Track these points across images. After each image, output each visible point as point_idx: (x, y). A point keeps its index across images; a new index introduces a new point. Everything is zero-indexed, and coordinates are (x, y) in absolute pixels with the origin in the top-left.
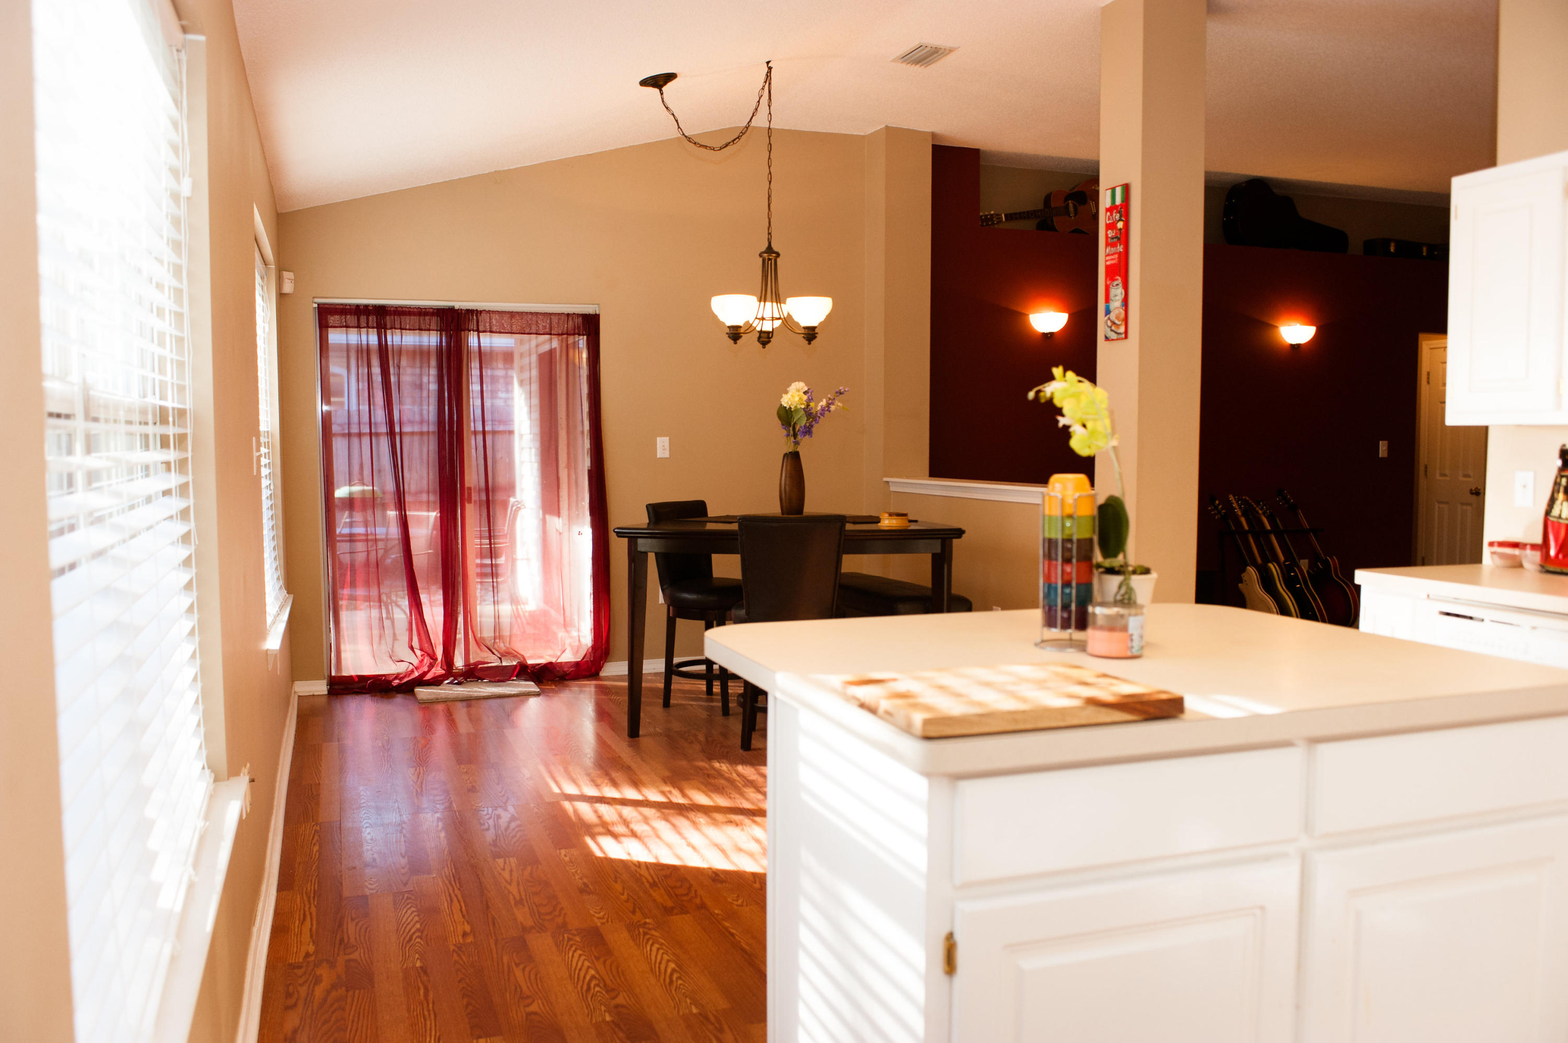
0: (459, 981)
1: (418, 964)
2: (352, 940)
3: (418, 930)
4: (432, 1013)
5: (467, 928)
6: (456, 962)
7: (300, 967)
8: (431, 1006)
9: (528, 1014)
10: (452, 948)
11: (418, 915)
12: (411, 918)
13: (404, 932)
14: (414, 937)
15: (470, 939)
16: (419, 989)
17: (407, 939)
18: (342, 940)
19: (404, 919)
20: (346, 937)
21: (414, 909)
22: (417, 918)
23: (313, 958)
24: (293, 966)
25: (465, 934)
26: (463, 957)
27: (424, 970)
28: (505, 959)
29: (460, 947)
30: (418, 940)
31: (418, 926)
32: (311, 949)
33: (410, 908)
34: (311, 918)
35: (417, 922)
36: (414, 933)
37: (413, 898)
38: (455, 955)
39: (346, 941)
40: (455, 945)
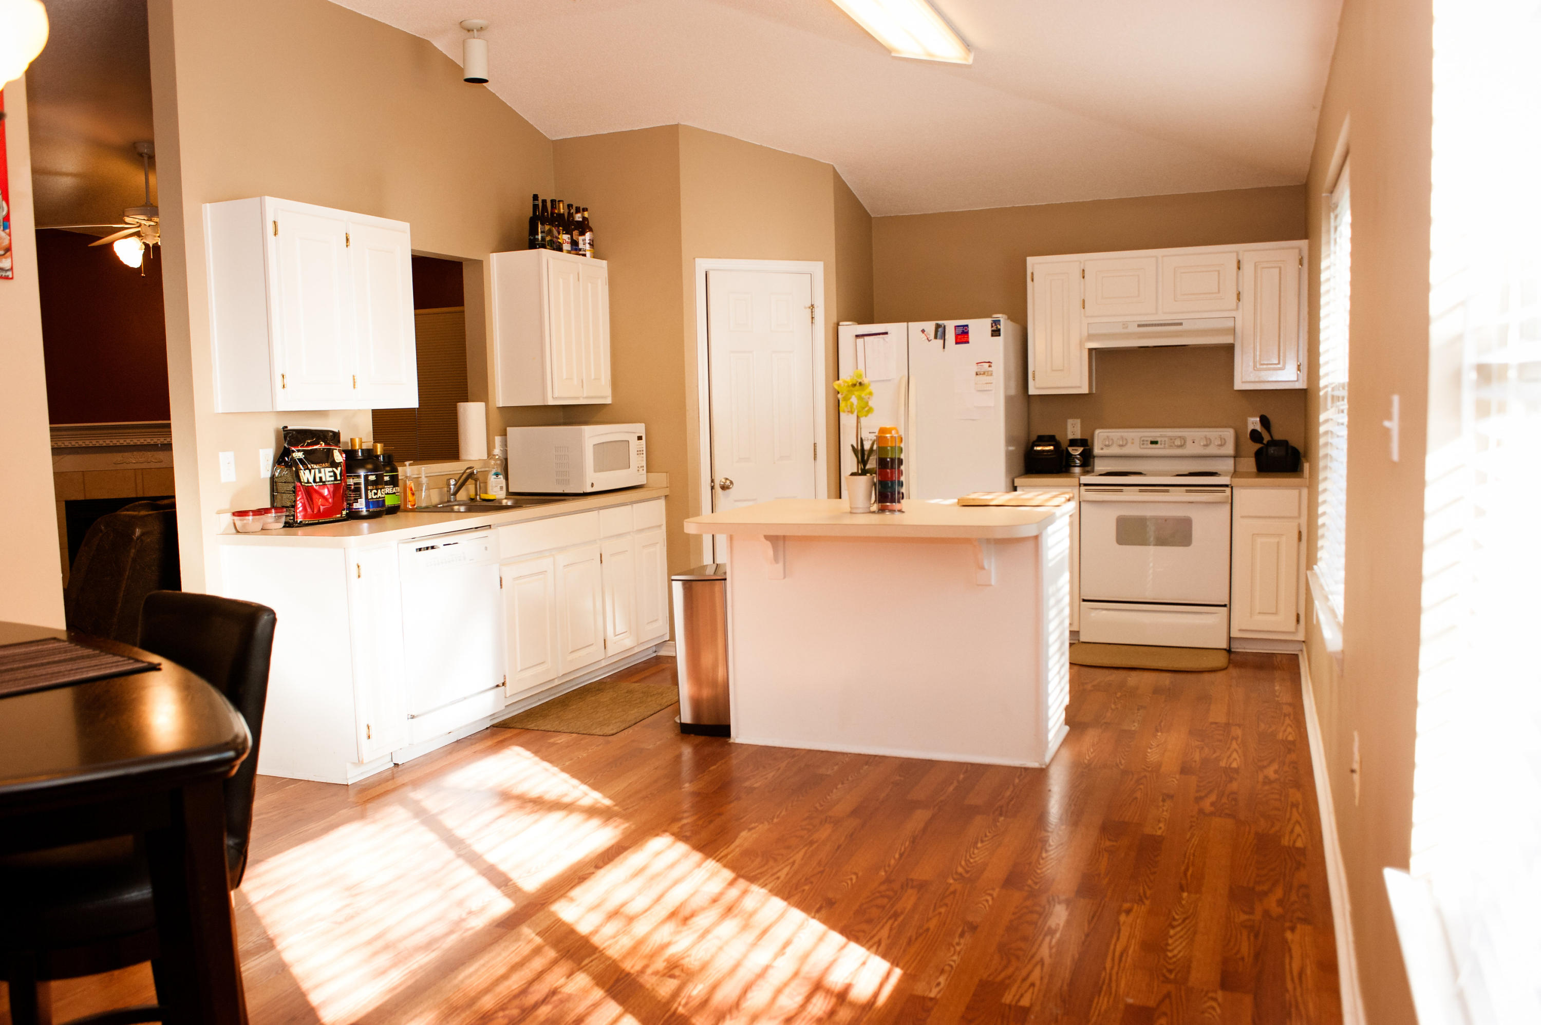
0: (1155, 873)
1: (1185, 895)
2: (1245, 933)
3: (1173, 927)
4: (1187, 856)
5: (1123, 918)
6: (1150, 888)
7: (1299, 919)
8: (1186, 861)
9: (1116, 841)
10: (1147, 902)
11: (1167, 944)
12: (1177, 943)
13: (1189, 929)
14: (1180, 921)
15: (1127, 905)
16: (1191, 875)
17: (1187, 921)
18: (1256, 936)
19: (1184, 944)
20: (1252, 938)
21: (1170, 954)
22: (1170, 941)
23: (1287, 924)
24: (1305, 921)
25: (1128, 912)
26: (1141, 891)
27: (1182, 889)
28: (1105, 882)
29: (1141, 901)
30: (1177, 917)
31: (1172, 932)
32: (1289, 935)
33: (1174, 956)
34: (1291, 972)
35: (1171, 937)
36: (1179, 925)
37: (1165, 971)
38: (1148, 895)
39: (1252, 935)
40: (1144, 904)
